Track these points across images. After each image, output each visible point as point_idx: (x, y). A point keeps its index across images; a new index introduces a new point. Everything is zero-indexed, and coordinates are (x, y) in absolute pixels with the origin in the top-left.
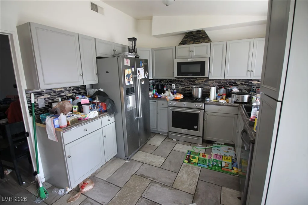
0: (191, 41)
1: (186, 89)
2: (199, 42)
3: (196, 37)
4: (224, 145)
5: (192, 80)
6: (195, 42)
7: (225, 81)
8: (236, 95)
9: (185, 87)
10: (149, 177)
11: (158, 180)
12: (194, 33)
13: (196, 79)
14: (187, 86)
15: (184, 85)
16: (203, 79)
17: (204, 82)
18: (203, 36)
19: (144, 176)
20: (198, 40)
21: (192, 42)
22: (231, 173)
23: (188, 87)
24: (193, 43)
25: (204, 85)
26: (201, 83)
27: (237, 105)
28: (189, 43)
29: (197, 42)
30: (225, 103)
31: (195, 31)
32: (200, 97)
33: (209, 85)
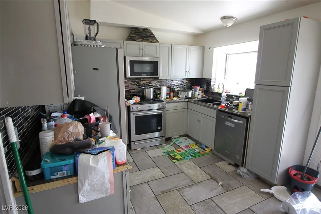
0: (139, 38)
1: (130, 90)
2: (148, 41)
3: (144, 35)
4: (179, 137)
5: (136, 80)
6: (144, 40)
7: (165, 81)
8: (183, 92)
9: (130, 89)
10: (171, 189)
11: (180, 186)
12: (141, 30)
13: (141, 79)
14: (131, 88)
15: (128, 86)
16: (147, 79)
17: (148, 82)
18: (151, 36)
19: (165, 191)
20: (147, 39)
21: (141, 39)
22: (207, 154)
23: (133, 88)
24: (142, 41)
25: (148, 85)
26: (145, 83)
27: (187, 100)
28: (138, 40)
29: (146, 40)
30: (176, 100)
31: (142, 29)
32: (152, 98)
33: (153, 85)
